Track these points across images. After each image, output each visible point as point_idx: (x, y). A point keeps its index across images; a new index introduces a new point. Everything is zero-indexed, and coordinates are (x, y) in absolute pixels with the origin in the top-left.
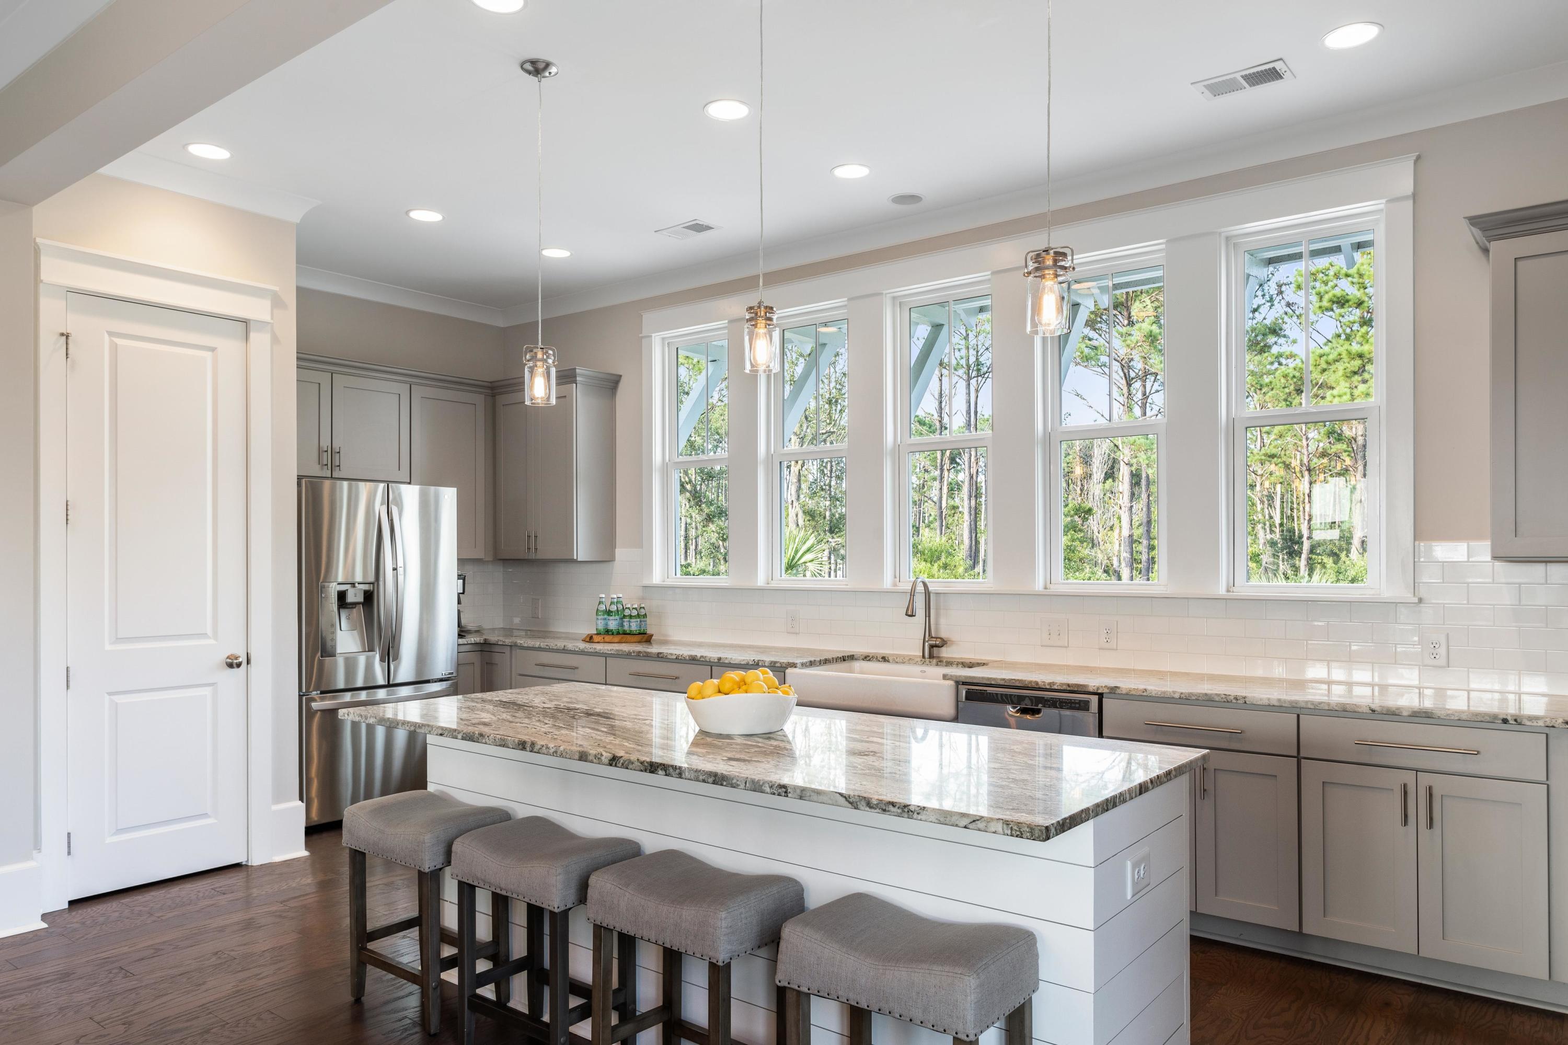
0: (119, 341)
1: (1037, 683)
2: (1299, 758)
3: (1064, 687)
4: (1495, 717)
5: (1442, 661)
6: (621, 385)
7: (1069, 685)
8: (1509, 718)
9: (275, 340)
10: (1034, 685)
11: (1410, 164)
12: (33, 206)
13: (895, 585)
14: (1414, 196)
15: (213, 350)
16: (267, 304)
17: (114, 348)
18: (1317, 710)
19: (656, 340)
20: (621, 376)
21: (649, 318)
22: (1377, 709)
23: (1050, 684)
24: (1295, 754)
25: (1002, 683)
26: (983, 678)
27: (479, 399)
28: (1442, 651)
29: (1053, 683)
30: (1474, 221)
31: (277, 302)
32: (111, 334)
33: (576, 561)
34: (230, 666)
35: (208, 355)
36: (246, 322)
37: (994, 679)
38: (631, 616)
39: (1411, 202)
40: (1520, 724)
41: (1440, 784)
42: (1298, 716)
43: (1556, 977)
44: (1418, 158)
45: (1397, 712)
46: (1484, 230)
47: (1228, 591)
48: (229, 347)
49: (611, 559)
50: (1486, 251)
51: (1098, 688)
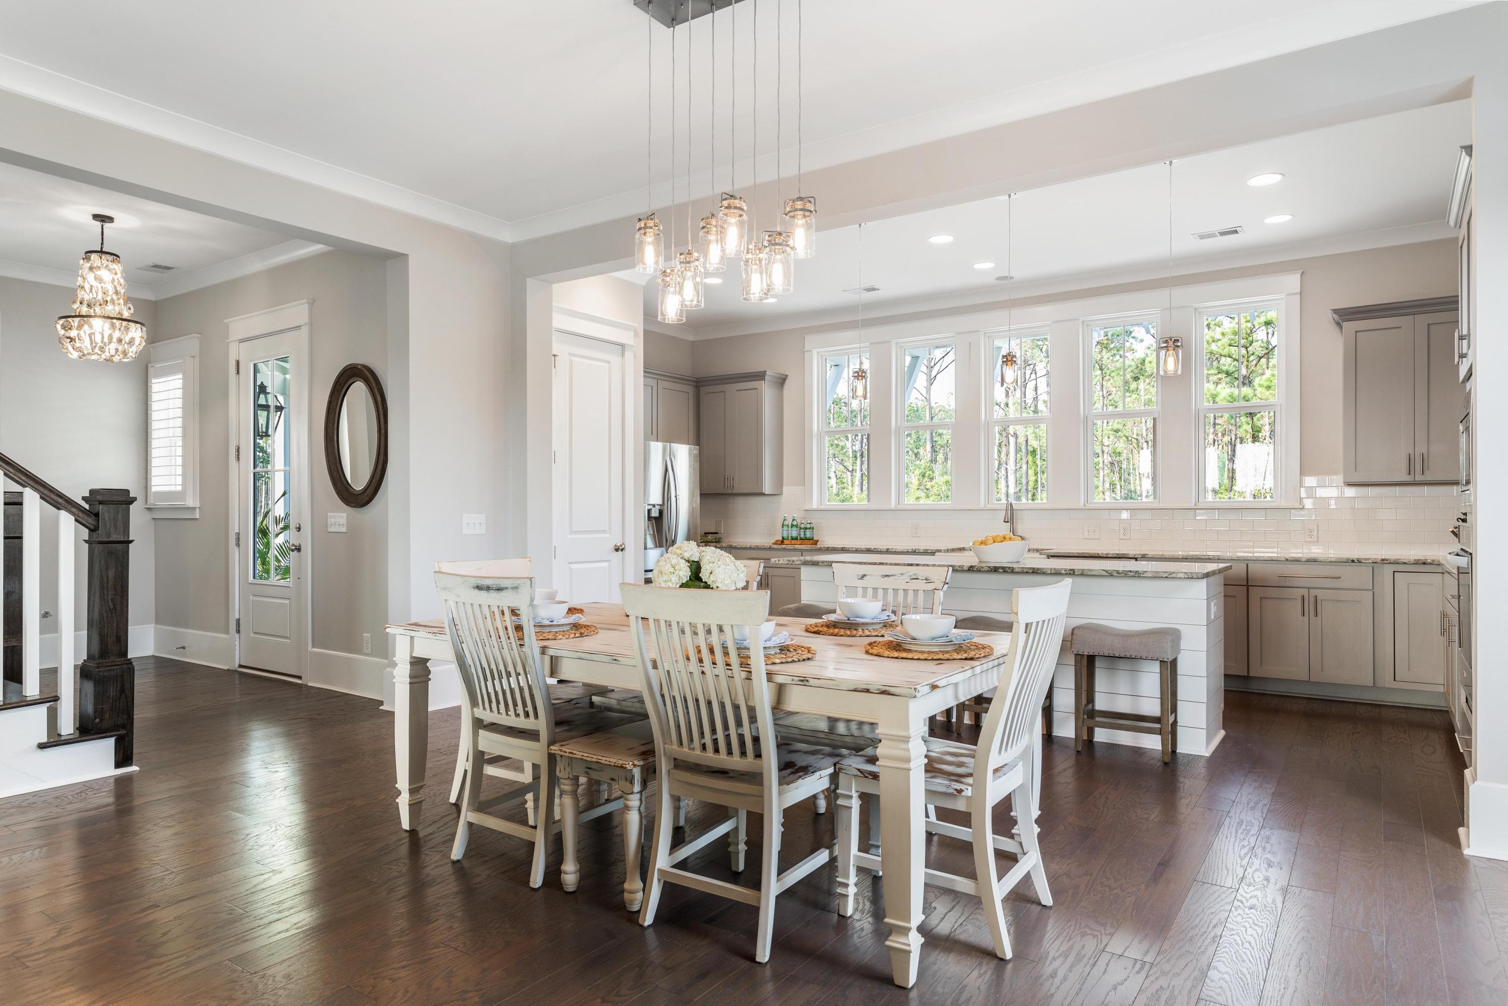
0: (574, 359)
1: (1098, 554)
2: (1248, 586)
3: (1115, 556)
4: (1348, 559)
5: (1315, 539)
6: (787, 382)
7: (1117, 554)
8: (1355, 559)
9: (635, 357)
10: (1096, 555)
11: (1299, 275)
12: (553, 284)
13: (985, 506)
14: (1301, 292)
15: (609, 362)
16: (632, 334)
17: (571, 362)
18: (1257, 560)
19: (815, 352)
20: (787, 376)
21: (810, 340)
22: (1289, 558)
23: (1106, 554)
24: (1246, 584)
25: (1077, 555)
26: (1065, 553)
27: (690, 389)
28: (1315, 533)
29: (1108, 554)
30: (1335, 311)
31: (636, 334)
32: (570, 354)
33: (763, 494)
34: (617, 550)
35: (606, 365)
36: (622, 346)
37: (1072, 553)
38: (806, 528)
39: (1299, 296)
40: (1360, 562)
41: (1320, 594)
42: (1247, 565)
43: (1377, 685)
44: (1303, 273)
45: (1299, 560)
46: (1340, 316)
47: (1195, 505)
48: (615, 360)
49: (781, 494)
50: (1341, 327)
51: (1135, 555)
